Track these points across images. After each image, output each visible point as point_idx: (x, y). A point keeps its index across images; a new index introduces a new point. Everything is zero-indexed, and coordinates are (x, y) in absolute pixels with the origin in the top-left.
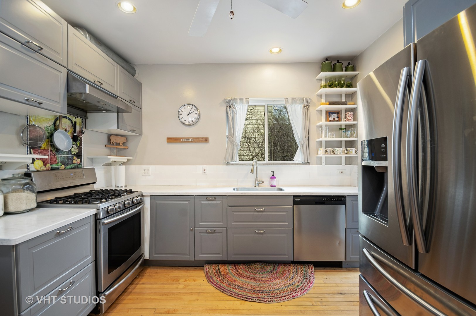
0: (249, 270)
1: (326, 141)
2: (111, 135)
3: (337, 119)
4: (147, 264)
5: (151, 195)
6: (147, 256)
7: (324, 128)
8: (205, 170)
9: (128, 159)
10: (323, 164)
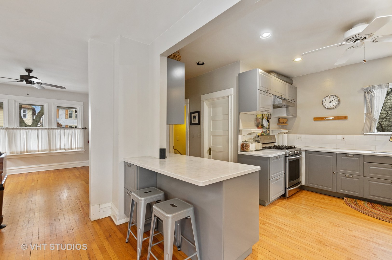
2: (280, 118)
4: (302, 188)
5: (306, 151)
6: (303, 183)
8: (344, 138)
9: (288, 131)
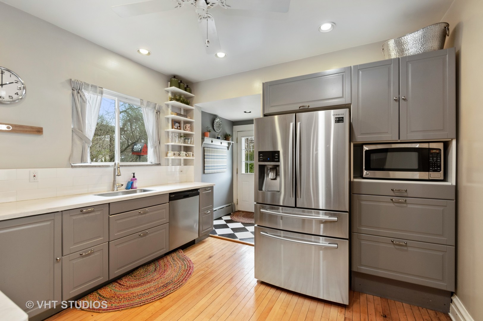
0: (134, 279)
1: (172, 146)
3: (179, 128)
7: (170, 134)
8: (34, 176)
10: (170, 164)
